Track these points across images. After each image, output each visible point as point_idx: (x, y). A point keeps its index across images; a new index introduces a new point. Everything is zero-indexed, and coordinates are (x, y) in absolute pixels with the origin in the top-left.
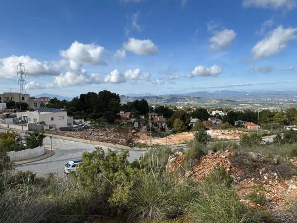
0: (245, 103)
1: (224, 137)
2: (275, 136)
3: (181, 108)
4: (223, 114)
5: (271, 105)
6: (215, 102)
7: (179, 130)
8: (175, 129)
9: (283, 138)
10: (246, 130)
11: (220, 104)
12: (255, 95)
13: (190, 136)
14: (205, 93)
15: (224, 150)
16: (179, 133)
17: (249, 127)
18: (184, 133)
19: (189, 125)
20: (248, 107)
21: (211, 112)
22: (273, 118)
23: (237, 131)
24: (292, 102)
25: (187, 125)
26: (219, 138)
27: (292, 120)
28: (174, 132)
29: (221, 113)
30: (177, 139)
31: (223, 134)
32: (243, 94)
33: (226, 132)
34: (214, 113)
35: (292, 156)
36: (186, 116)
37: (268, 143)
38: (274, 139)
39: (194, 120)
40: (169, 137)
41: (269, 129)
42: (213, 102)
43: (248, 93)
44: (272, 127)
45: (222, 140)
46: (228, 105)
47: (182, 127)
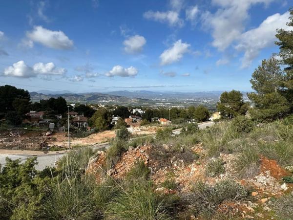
0: (159, 101)
1: (143, 133)
2: (181, 129)
3: (103, 106)
4: (142, 112)
5: (178, 104)
6: (135, 101)
7: (101, 129)
8: (97, 127)
9: (186, 130)
10: (160, 125)
11: (139, 102)
12: (167, 95)
13: (112, 134)
14: (126, 92)
15: (143, 145)
16: (101, 132)
17: (162, 123)
18: (106, 131)
19: (112, 123)
20: (162, 105)
21: (132, 111)
22: (180, 115)
23: (154, 127)
24: (192, 101)
25: (109, 123)
26: (139, 133)
27: (192, 116)
28: (96, 131)
29: (140, 111)
30: (100, 138)
31: (142, 130)
32: (157, 95)
33: (144, 128)
34: (134, 111)
35: (193, 144)
36: (108, 115)
37: (177, 135)
38: (181, 131)
39: (116, 118)
40: (91, 136)
41: (177, 124)
42: (133, 101)
43: (161, 93)
44: (179, 121)
45: (141, 135)
46: (146, 104)
47: (104, 125)
